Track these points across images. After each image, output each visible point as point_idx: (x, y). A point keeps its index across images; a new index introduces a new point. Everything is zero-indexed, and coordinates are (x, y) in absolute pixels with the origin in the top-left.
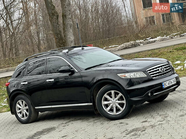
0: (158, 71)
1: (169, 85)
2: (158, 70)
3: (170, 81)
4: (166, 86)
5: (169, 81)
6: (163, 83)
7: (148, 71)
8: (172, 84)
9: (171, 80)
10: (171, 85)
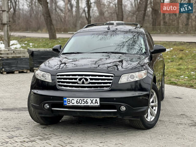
0: (73, 81)
1: (79, 104)
2: (76, 79)
3: (82, 99)
4: (71, 104)
5: (79, 99)
6: (66, 98)
7: (58, 76)
8: (85, 104)
9: (86, 99)
10: (82, 104)
